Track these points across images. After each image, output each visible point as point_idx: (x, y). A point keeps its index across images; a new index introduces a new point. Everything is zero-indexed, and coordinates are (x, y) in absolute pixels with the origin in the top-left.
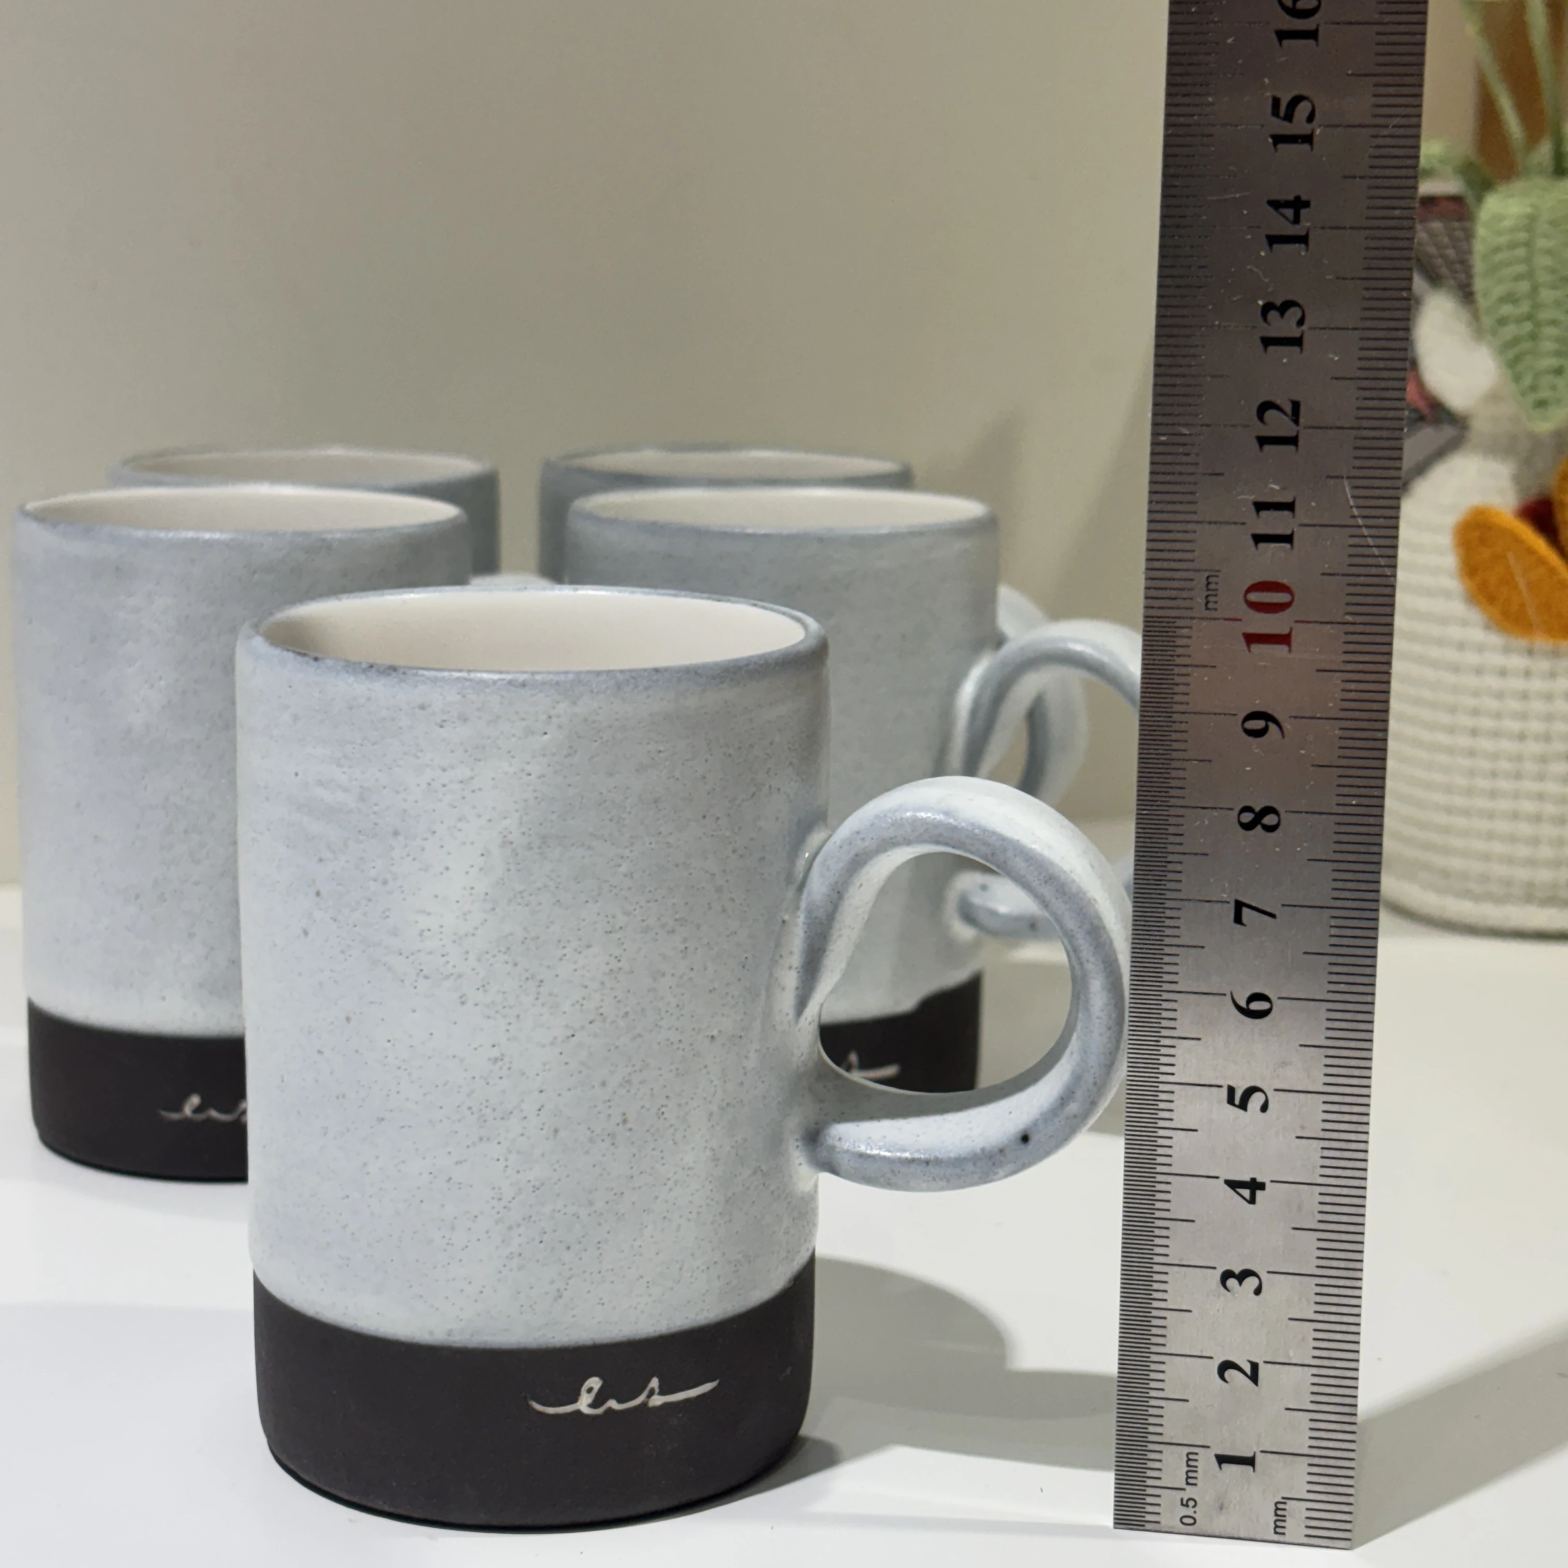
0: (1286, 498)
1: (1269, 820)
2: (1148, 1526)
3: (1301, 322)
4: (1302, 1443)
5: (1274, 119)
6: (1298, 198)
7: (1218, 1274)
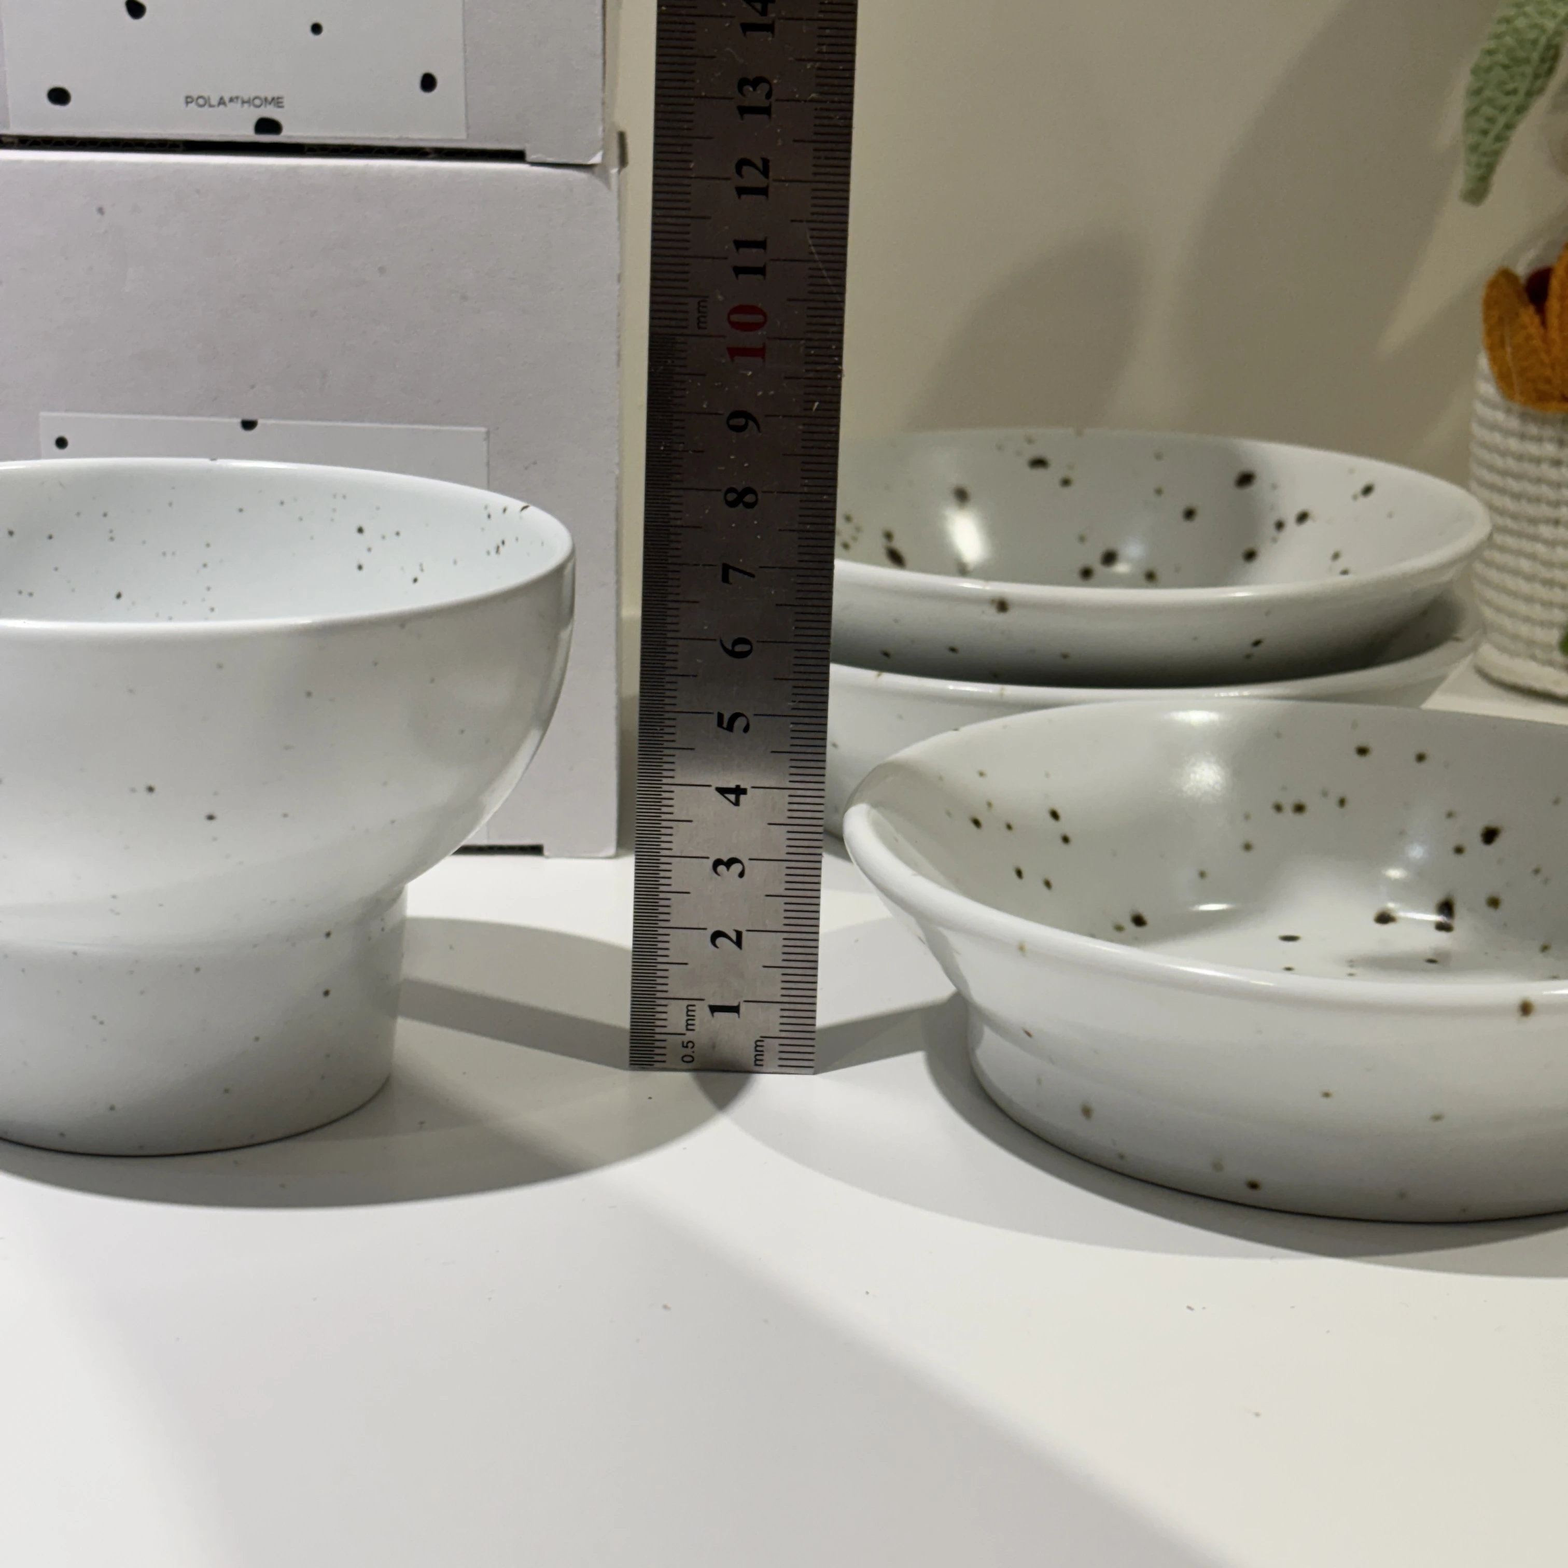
0: (760, 238)
1: (749, 498)
2: (657, 1065)
3: (769, 95)
4: (775, 993)
7: (710, 863)
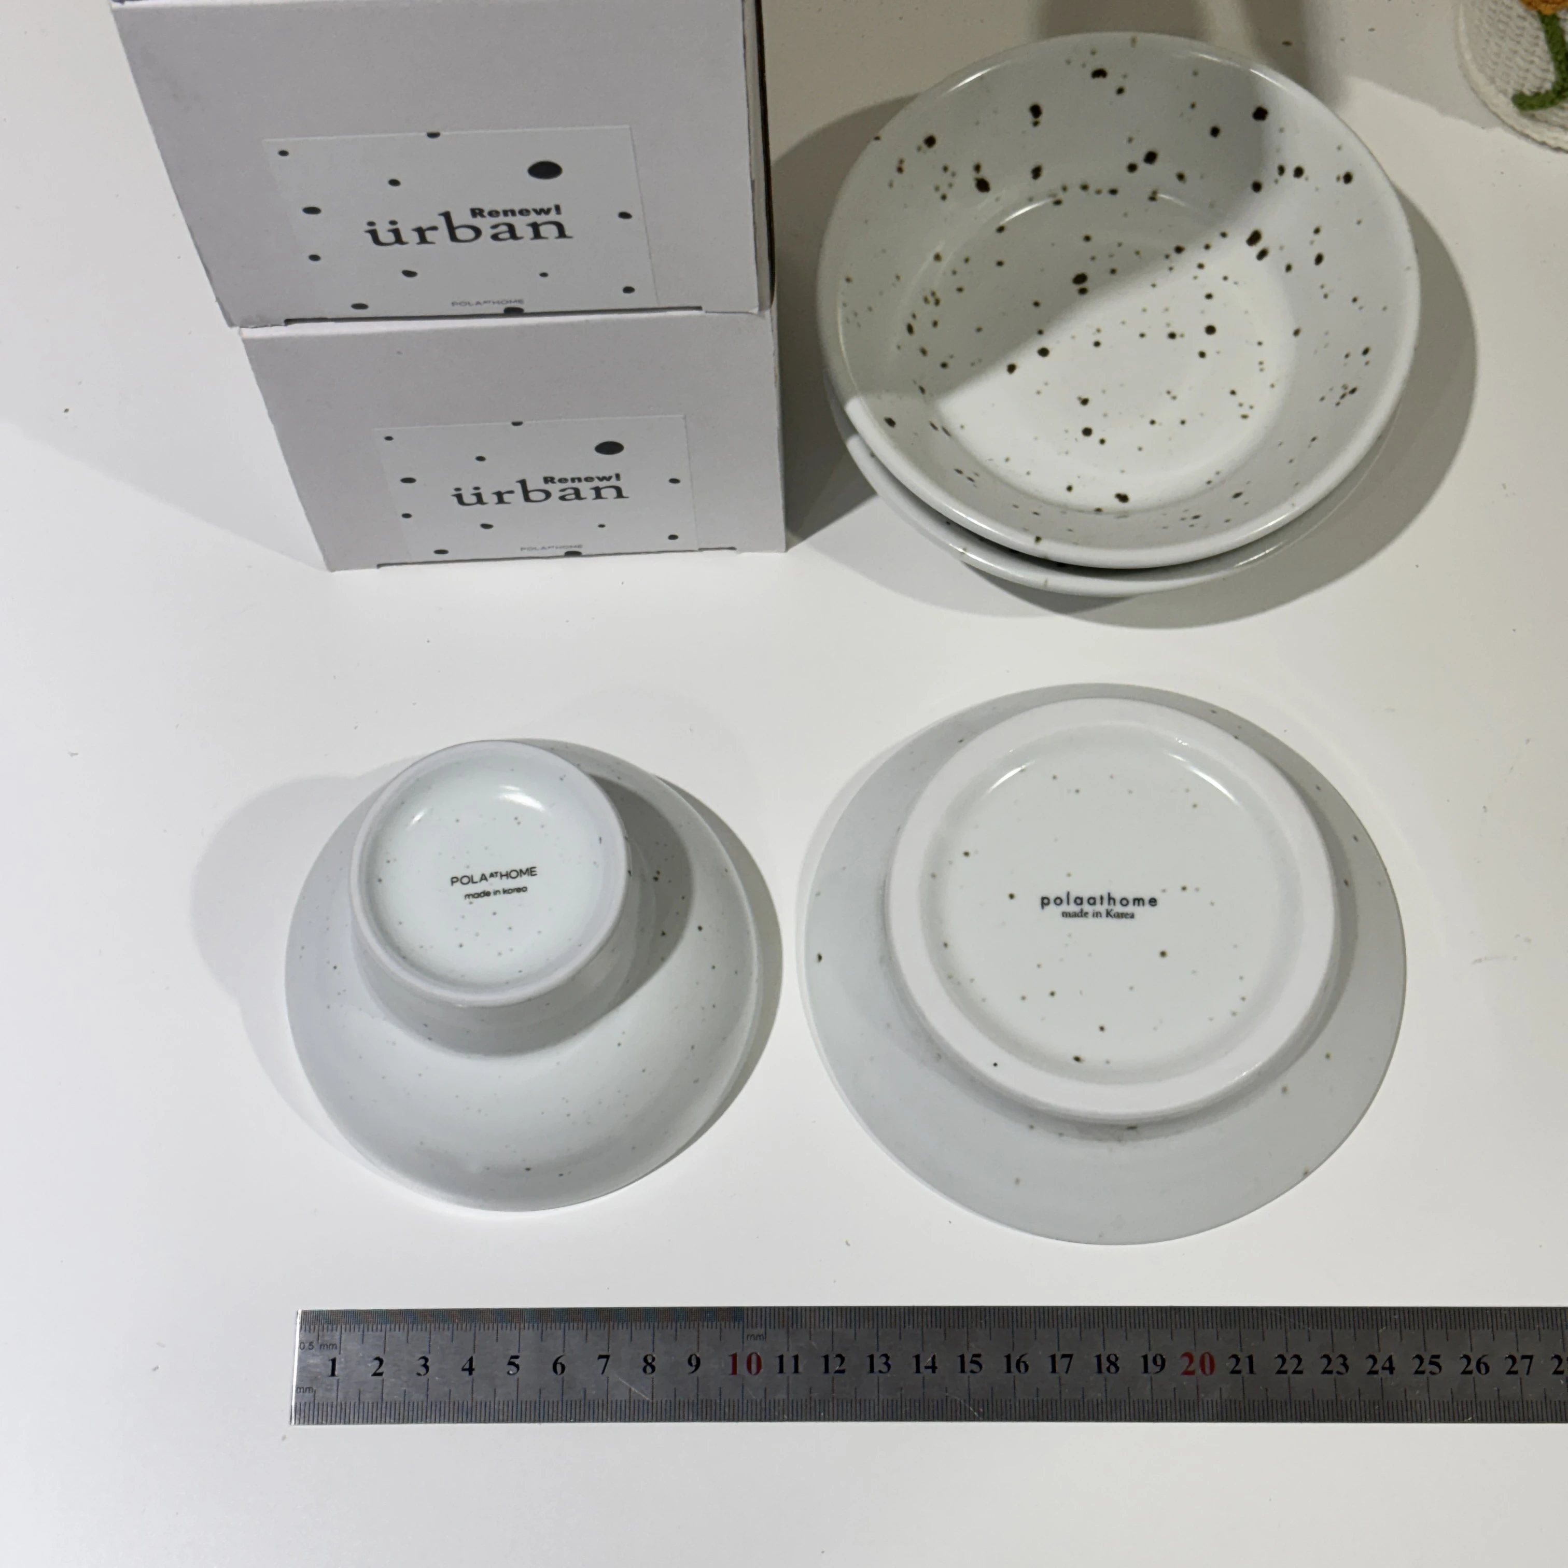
0: (801, 1369)
1: (649, 1369)
3: (880, 1372)
4: (343, 1397)
5: (971, 1356)
6: (936, 1368)
7: (426, 1354)
